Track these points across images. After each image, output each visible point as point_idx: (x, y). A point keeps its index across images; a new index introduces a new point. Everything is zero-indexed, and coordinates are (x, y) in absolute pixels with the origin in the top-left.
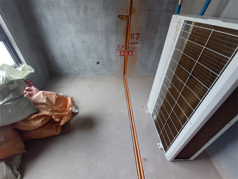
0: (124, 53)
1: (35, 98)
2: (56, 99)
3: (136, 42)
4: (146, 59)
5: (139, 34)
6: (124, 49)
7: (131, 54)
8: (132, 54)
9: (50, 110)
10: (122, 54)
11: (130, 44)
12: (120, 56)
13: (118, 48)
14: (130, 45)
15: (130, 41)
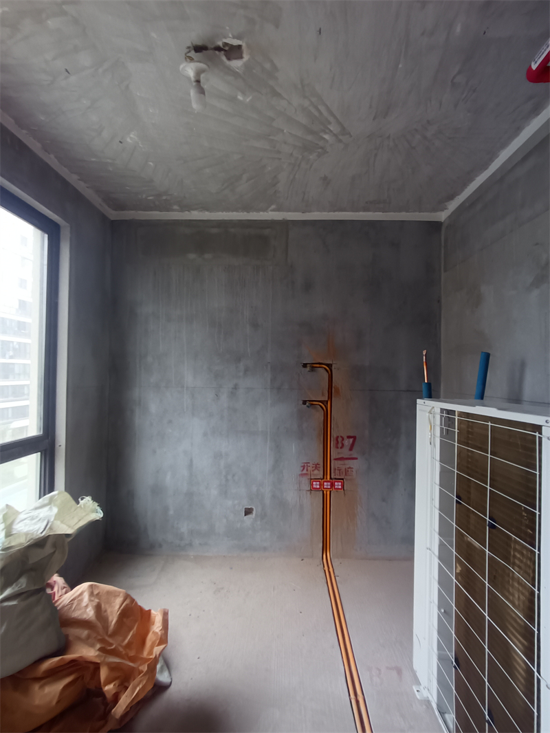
0: (320, 485)
1: (66, 602)
2: (123, 610)
3: (350, 455)
4: (384, 500)
5: (354, 438)
6: (319, 473)
7: (340, 487)
8: (343, 486)
9: (98, 646)
10: (314, 486)
11: (335, 459)
12: (309, 493)
13: (305, 472)
14: (335, 464)
15: (334, 453)
